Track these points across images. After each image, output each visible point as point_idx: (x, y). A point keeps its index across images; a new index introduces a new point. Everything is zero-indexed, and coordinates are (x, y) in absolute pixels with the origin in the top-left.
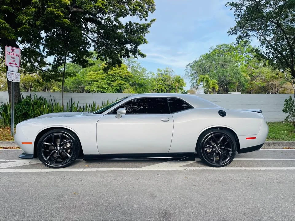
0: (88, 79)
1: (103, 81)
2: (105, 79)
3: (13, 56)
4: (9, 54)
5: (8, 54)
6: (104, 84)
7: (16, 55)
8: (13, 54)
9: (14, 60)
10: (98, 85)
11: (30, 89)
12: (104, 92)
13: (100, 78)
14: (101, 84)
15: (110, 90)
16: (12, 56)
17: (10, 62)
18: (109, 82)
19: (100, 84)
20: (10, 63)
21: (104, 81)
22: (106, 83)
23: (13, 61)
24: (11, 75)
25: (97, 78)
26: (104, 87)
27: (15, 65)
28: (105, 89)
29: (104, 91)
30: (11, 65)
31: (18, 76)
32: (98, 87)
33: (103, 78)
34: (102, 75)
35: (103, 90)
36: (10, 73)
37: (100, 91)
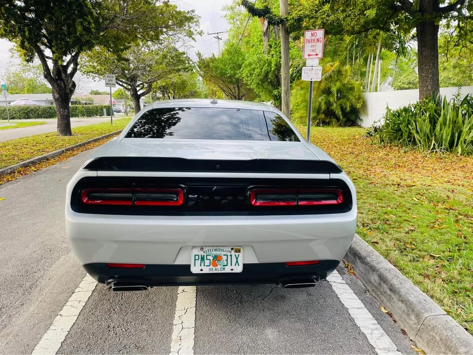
3: (314, 44)
5: (307, 42)
7: (318, 40)
8: (314, 40)
17: (309, 53)
23: (314, 51)
24: (309, 72)
30: (311, 57)
31: (318, 72)
36: (308, 69)
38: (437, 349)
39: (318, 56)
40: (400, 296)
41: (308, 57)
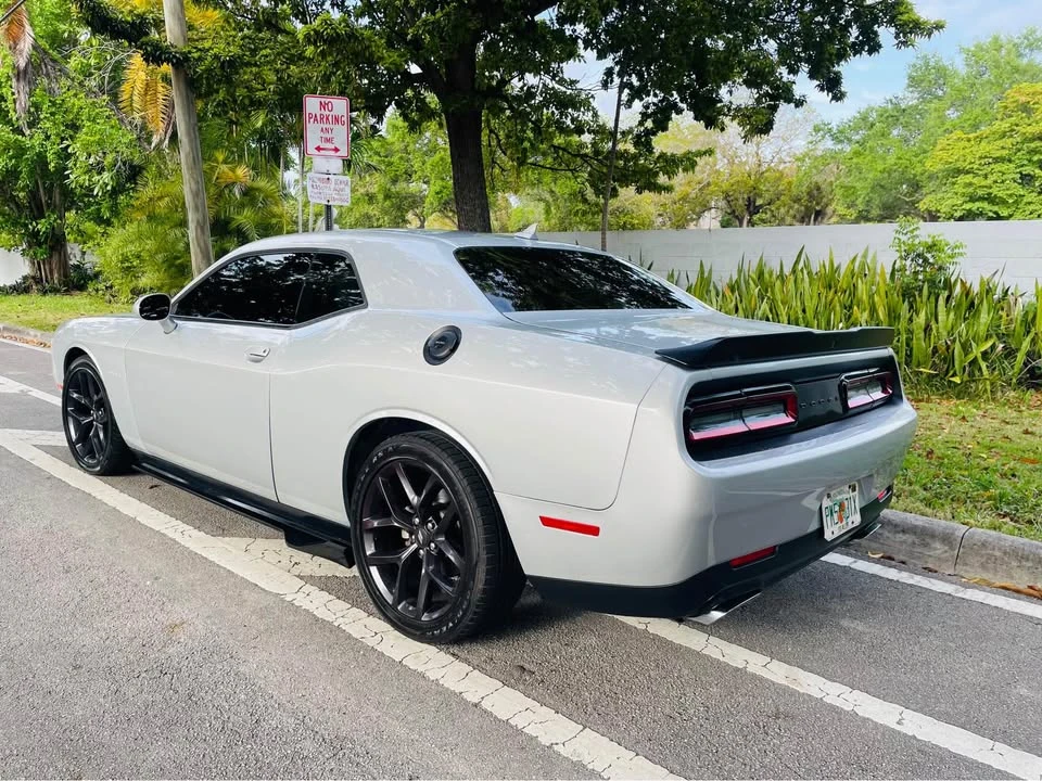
0: (933, 165)
1: (997, 167)
2: (1010, 161)
3: (328, 126)
4: (316, 120)
5: (312, 120)
6: (1003, 182)
7: (337, 120)
8: (327, 119)
9: (328, 136)
10: (971, 190)
11: (747, 217)
12: (999, 218)
13: (986, 157)
14: (989, 182)
15: (1031, 207)
16: (325, 126)
17: (319, 144)
18: (1027, 170)
19: (983, 183)
20: (318, 149)
21: (1004, 167)
22: (1011, 176)
23: (328, 140)
24: (322, 185)
25: (969, 158)
26: (1000, 194)
27: (332, 153)
28: (1004, 202)
29: (996, 213)
30: (322, 152)
31: (342, 186)
32: (972, 199)
33: (998, 154)
34: (1000, 143)
35: (996, 208)
36: (319, 179)
37: (981, 214)
38: (1004, 567)
39: (338, 154)
40: (896, 526)
41: (316, 152)
